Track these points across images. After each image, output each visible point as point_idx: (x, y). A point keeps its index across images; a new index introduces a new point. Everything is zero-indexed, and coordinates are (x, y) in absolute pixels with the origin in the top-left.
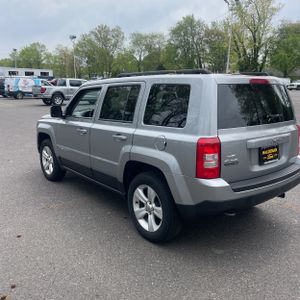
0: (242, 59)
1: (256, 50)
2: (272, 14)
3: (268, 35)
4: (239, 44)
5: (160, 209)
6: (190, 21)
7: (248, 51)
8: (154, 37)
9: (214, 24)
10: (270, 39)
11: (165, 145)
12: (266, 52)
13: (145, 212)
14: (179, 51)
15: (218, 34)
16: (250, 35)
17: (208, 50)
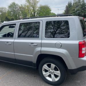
0: (31, 15)
1: (35, 13)
2: (37, 3)
3: (37, 9)
4: (30, 11)
5: (59, 72)
6: (14, 4)
7: (33, 13)
8: (3, 8)
9: (21, 5)
10: (38, 10)
11: (61, 46)
12: (37, 13)
13: (49, 74)
14: (12, 13)
15: (23, 8)
16: (32, 8)
17: (21, 13)
